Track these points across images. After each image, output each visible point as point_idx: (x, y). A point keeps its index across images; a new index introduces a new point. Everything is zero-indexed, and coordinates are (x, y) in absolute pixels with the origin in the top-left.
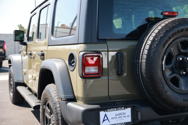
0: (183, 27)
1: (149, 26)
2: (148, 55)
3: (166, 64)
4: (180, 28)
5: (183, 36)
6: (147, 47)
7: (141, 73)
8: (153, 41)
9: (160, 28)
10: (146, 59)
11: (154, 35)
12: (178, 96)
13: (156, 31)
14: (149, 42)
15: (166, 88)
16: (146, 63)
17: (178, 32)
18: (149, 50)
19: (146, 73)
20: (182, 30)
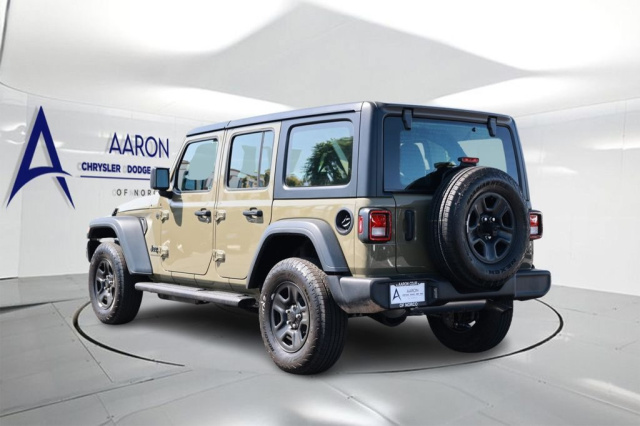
0: (489, 180)
1: (446, 176)
2: (451, 213)
3: (470, 225)
4: (485, 181)
5: (488, 191)
6: (449, 203)
7: (441, 236)
8: (456, 196)
9: (462, 179)
10: (449, 218)
11: (456, 188)
12: (483, 267)
13: (459, 184)
14: (451, 198)
15: (471, 255)
16: (448, 222)
17: (484, 185)
18: (452, 207)
19: (448, 236)
20: (488, 183)
